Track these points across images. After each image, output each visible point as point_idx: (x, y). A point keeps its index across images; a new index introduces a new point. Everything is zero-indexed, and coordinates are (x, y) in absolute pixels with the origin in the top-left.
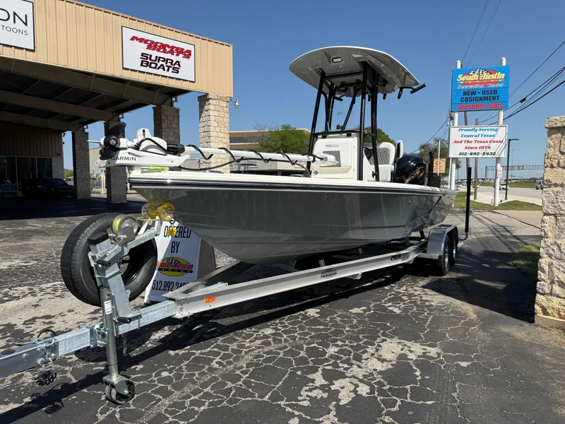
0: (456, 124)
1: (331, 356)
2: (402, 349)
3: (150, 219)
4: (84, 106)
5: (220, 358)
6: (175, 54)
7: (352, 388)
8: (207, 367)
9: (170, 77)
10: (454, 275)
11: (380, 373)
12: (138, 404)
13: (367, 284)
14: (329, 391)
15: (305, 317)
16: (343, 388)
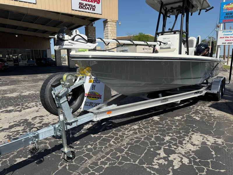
0: (221, 30)
1: (167, 141)
2: (203, 139)
3: (81, 75)
4: (57, 27)
5: (114, 139)
6: (93, 2)
7: (180, 159)
8: (108, 144)
9: (91, 13)
10: (224, 101)
11: (193, 152)
12: (77, 162)
13: (181, 105)
14: (168, 160)
15: (153, 120)
16: (175, 159)
